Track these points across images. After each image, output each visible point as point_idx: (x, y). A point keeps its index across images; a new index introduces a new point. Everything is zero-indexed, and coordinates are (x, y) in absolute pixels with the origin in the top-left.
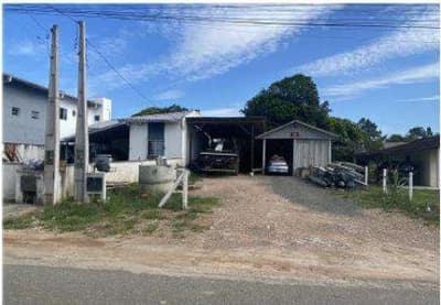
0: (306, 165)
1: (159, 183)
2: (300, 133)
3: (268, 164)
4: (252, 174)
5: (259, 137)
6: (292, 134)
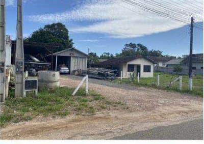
0: (76, 69)
1: (55, 82)
2: (74, 54)
5: (54, 54)
6: (70, 54)
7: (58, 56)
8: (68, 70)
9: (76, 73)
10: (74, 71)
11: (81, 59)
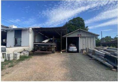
0: (84, 48)
2: (82, 34)
3: (68, 48)
4: (61, 52)
5: (64, 36)
6: (78, 35)
7: (68, 38)
8: (76, 49)
9: (85, 51)
10: (82, 50)
11: (89, 39)
